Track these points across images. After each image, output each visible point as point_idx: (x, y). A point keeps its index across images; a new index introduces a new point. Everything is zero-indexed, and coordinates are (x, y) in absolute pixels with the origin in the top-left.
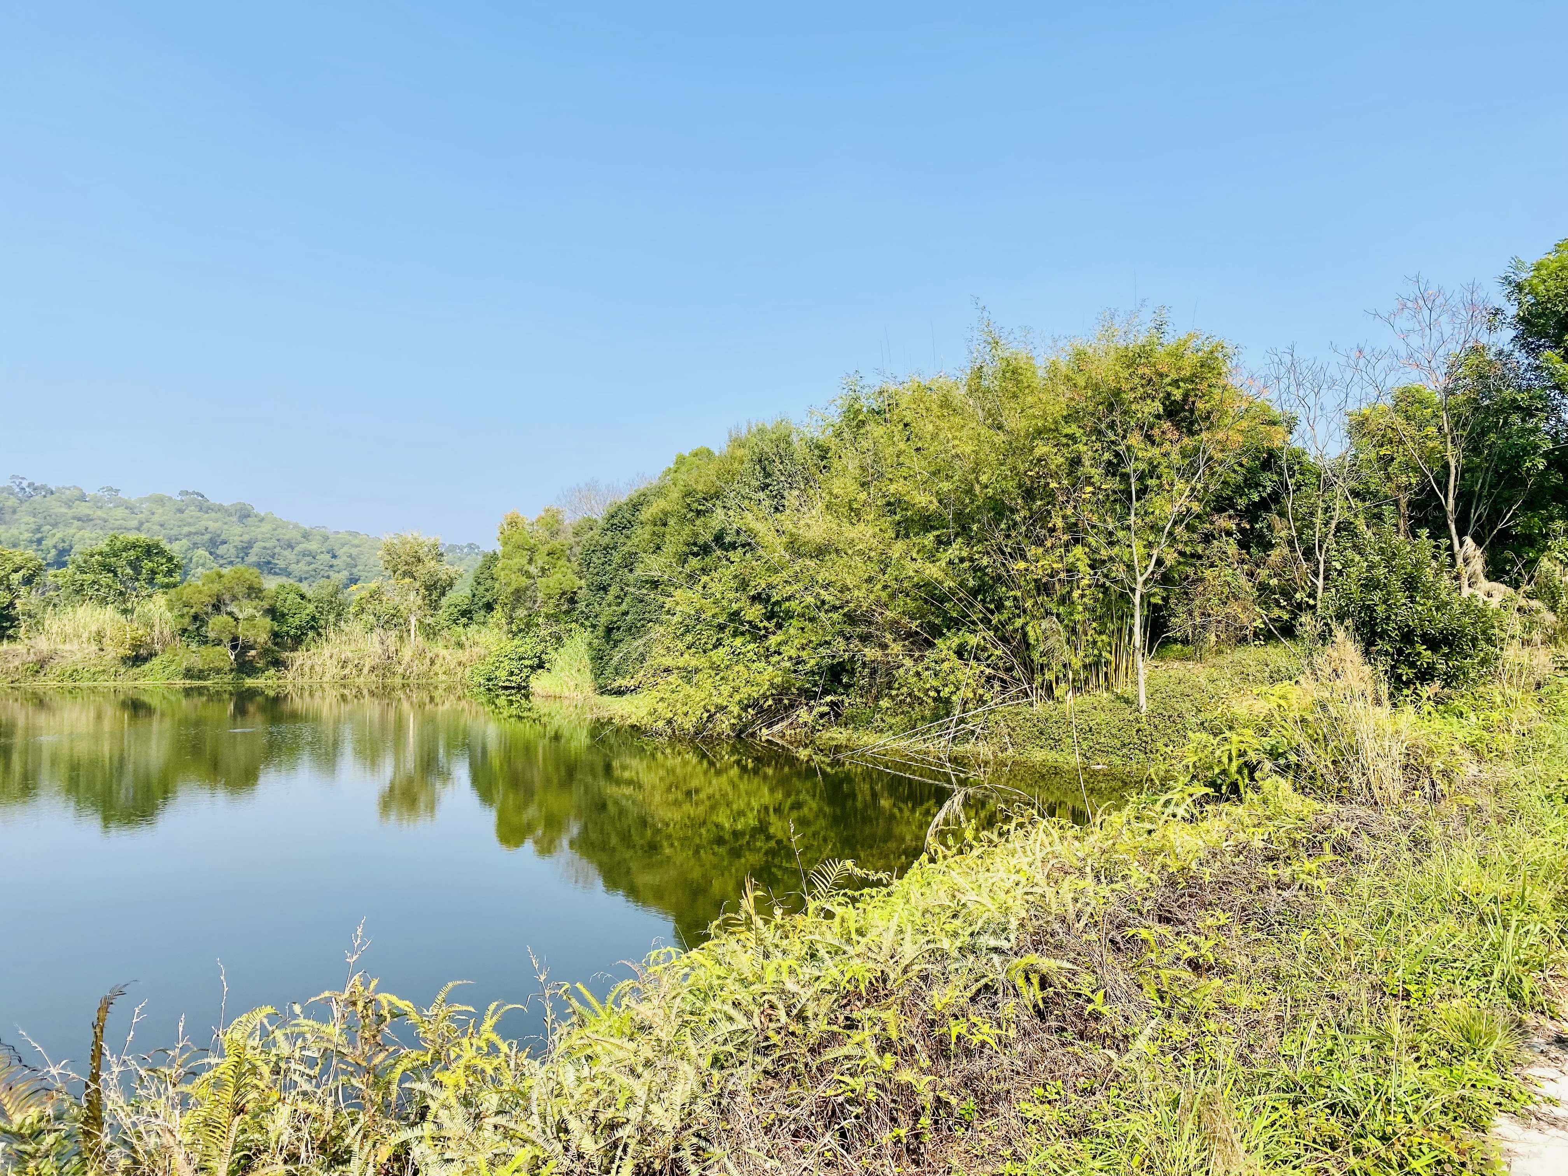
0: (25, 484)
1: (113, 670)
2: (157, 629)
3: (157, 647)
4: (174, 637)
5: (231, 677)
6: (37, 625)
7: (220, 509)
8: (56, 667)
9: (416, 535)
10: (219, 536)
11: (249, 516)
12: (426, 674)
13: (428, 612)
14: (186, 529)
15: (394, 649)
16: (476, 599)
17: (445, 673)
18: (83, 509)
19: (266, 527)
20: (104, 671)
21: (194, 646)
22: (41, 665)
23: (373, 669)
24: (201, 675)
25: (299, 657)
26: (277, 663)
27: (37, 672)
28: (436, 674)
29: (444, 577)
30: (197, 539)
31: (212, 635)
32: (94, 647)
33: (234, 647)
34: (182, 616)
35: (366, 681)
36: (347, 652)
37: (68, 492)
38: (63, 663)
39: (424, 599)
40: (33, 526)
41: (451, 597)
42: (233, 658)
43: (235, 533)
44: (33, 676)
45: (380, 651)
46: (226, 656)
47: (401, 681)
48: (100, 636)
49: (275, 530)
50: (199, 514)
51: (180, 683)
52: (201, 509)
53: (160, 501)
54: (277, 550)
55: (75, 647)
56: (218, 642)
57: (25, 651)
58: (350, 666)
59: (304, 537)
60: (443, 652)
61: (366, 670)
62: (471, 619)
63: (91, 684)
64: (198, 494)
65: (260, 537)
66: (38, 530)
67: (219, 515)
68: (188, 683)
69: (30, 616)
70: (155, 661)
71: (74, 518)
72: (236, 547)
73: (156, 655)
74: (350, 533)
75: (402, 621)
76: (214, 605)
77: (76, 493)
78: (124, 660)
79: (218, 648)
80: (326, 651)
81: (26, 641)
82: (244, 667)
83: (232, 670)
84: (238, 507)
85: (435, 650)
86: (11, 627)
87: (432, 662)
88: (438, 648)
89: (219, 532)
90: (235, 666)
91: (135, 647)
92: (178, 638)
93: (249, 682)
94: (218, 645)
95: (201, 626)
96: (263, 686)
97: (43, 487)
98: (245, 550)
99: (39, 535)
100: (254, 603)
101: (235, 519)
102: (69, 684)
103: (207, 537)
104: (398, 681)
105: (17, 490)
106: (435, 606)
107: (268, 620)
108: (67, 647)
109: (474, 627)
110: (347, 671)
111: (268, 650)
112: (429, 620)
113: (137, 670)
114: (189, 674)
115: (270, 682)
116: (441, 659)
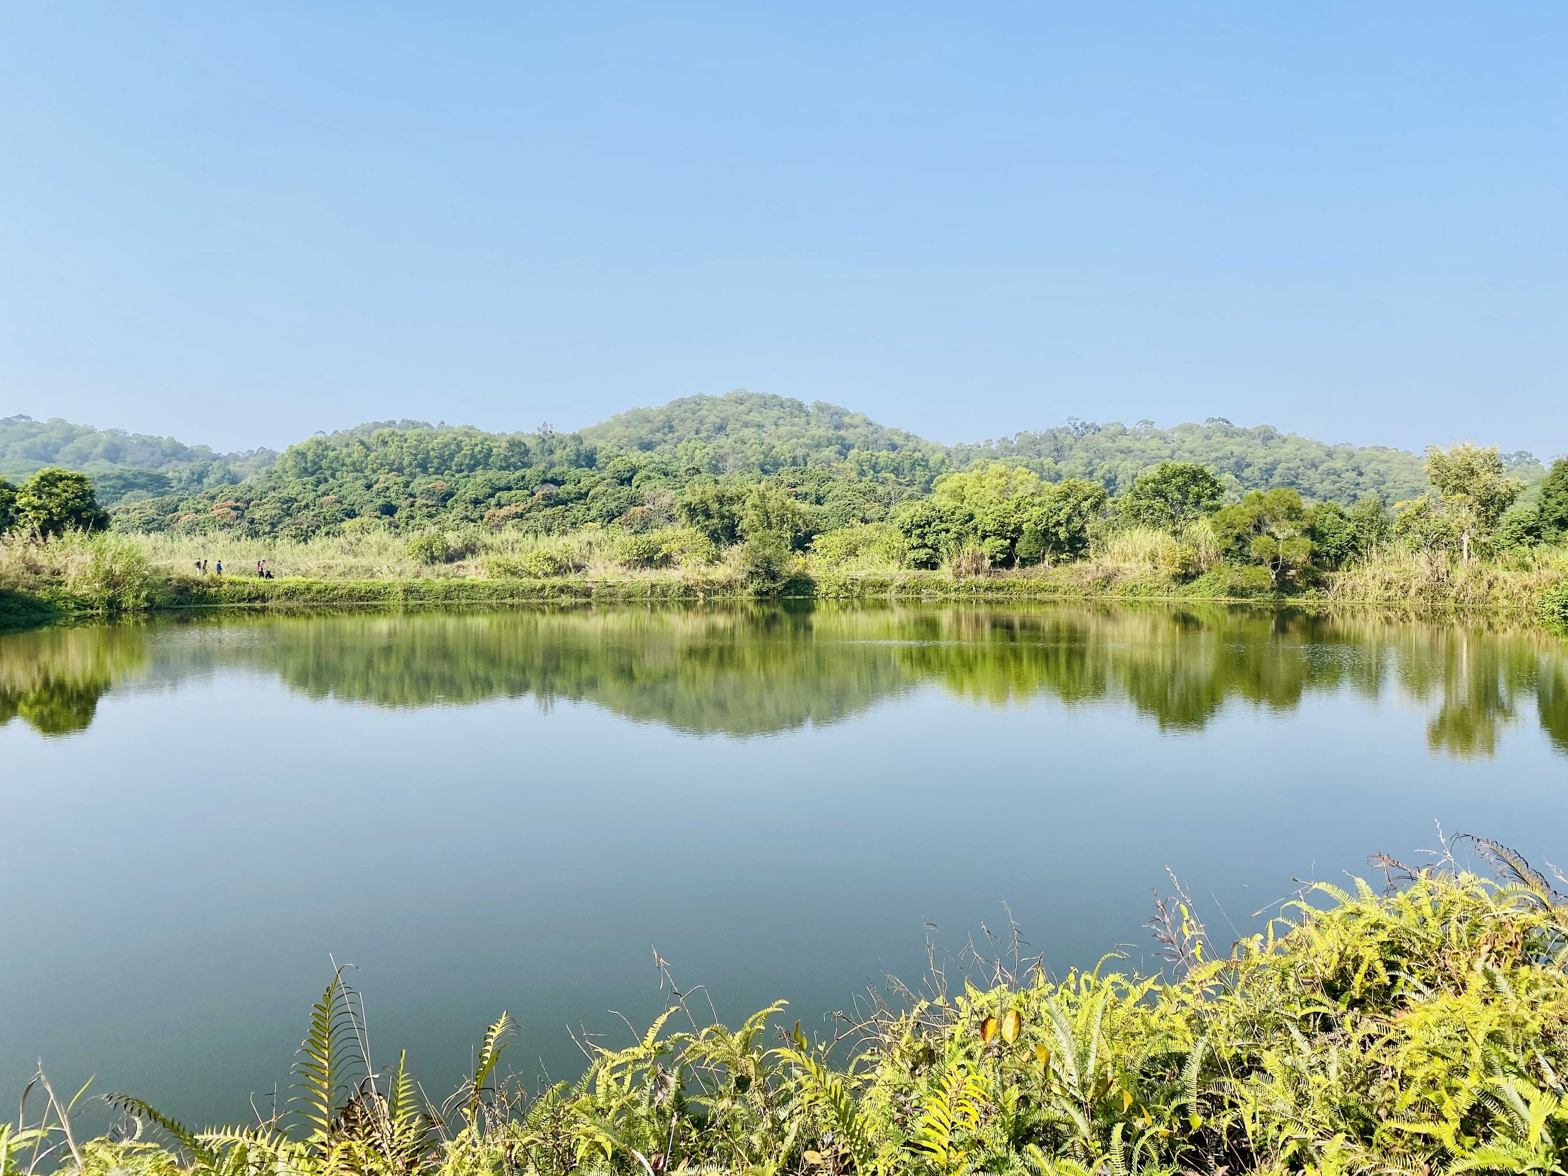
0: (1078, 425)
1: (1166, 586)
2: (1202, 548)
3: (1204, 566)
4: (1218, 556)
5: (1272, 595)
6: (1102, 547)
7: (1244, 433)
8: (1120, 582)
9: (1467, 445)
10: (1244, 459)
11: (1272, 438)
12: (1483, 599)
13: (1483, 530)
14: (1214, 455)
15: (1444, 570)
16: (1546, 515)
17: (1507, 597)
18: (1124, 442)
19: (1289, 448)
20: (1159, 587)
21: (1237, 565)
22: (1108, 580)
23: (1420, 591)
24: (1243, 593)
25: (1339, 577)
26: (1317, 583)
27: (1105, 586)
28: (1496, 599)
29: (1504, 490)
30: (1224, 463)
31: (1254, 555)
32: (1149, 566)
33: (1274, 567)
34: (1226, 537)
35: (1412, 603)
36: (1391, 573)
37: (1112, 428)
38: (1125, 580)
39: (1478, 515)
40: (1086, 460)
41: (1514, 511)
42: (1273, 577)
43: (1260, 456)
44: (1102, 590)
45: (1428, 572)
46: (1267, 575)
47: (1453, 604)
48: (1153, 557)
49: (1298, 450)
50: (1225, 439)
51: (1225, 600)
52: (1226, 435)
53: (1189, 429)
54: (1300, 471)
55: (1134, 566)
56: (1260, 562)
57: (1094, 568)
58: (1394, 587)
59: (1328, 455)
60: (1503, 574)
61: (1412, 592)
62: (1539, 537)
63: (1148, 598)
64: (1223, 420)
65: (1283, 458)
66: (1090, 463)
67: (1244, 439)
68: (1233, 600)
69: (1097, 538)
70: (1202, 579)
71: (1117, 451)
72: (1260, 469)
73: (1203, 573)
74: (1377, 449)
75: (1453, 539)
76: (1255, 526)
77: (1119, 428)
78: (1175, 577)
79: (1260, 567)
80: (1368, 571)
81: (1095, 560)
82: (1285, 586)
83: (1273, 589)
84: (1262, 429)
85: (1494, 572)
86: (1082, 548)
87: (1490, 585)
88: (1497, 570)
89: (1244, 455)
90: (1275, 585)
91: (1184, 566)
92: (1222, 558)
93: (1290, 601)
94: (1261, 564)
95: (1244, 546)
96: (1303, 605)
97: (1093, 425)
98: (1269, 471)
99: (1091, 468)
100: (1294, 523)
101: (1258, 441)
102: (1130, 598)
103: (1233, 461)
104: (1450, 604)
105: (1073, 430)
106: (1492, 522)
107: (1308, 540)
108: (1127, 565)
109: (1543, 546)
110: (1391, 593)
111: (1308, 570)
112: (1484, 539)
113: (1186, 587)
114: (1232, 591)
115: (1310, 602)
116: (1501, 582)
